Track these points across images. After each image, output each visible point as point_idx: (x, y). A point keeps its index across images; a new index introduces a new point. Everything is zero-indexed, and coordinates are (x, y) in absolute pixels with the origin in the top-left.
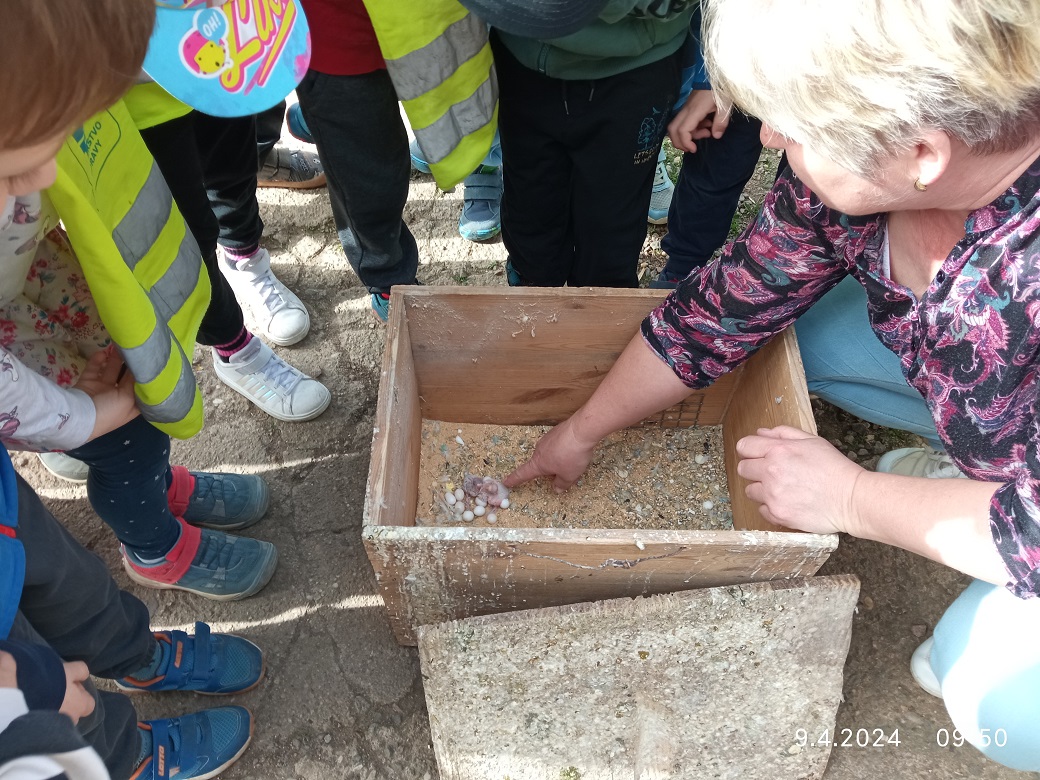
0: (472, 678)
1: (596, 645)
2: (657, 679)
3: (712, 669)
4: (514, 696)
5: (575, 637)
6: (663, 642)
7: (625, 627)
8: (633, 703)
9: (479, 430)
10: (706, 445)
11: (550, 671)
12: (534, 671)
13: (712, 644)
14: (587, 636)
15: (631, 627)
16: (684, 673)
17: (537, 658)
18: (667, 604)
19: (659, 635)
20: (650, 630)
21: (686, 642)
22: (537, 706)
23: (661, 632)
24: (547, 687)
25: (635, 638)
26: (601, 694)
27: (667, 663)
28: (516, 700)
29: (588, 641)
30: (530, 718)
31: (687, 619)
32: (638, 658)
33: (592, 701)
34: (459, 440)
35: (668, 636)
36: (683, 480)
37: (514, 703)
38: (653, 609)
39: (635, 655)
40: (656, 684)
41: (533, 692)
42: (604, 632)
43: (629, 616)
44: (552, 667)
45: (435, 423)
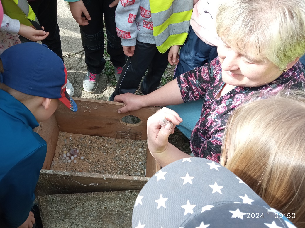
0: (54, 212)
1: (91, 205)
2: (110, 215)
3: (125, 213)
4: (67, 217)
5: (85, 202)
6: (111, 205)
7: (100, 200)
8: (103, 221)
9: (77, 136)
10: (143, 146)
11: (78, 211)
12: (73, 211)
13: (126, 206)
14: (89, 202)
15: (102, 200)
16: (118, 214)
17: (74, 207)
18: (112, 194)
19: (110, 203)
20: (108, 201)
21: (118, 205)
22: (74, 220)
23: (111, 202)
24: (77, 215)
25: (103, 203)
26: (93, 218)
27: (112, 211)
28: (67, 218)
29: (89, 203)
30: (72, 223)
31: (118, 199)
32: (104, 209)
33: (90, 220)
34: (70, 138)
35: (113, 203)
36: (135, 155)
37: (67, 219)
38: (108, 196)
39: (103, 208)
40: (109, 216)
41: (73, 216)
42: (94, 201)
43: (101, 197)
44: (78, 210)
45: (63, 133)
